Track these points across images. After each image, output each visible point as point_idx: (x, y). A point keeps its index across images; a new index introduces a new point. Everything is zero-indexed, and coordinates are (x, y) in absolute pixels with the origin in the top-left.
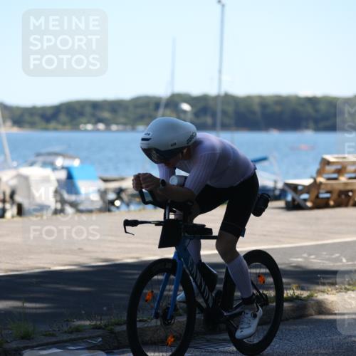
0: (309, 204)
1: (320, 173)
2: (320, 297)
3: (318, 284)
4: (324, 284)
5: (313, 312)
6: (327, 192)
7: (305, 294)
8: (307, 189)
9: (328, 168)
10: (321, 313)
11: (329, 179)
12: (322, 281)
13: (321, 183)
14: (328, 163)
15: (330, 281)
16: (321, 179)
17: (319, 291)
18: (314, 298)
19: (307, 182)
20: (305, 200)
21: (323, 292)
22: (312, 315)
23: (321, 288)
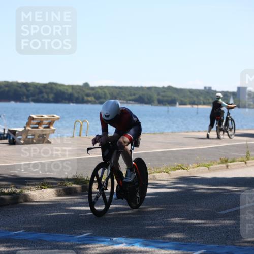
0: (22, 142)
1: (28, 124)
2: (27, 192)
3: (25, 185)
4: (29, 185)
5: (22, 201)
6: (32, 135)
7: (18, 191)
8: (21, 133)
9: (32, 122)
10: (26, 201)
11: (33, 128)
12: (28, 183)
13: (29, 130)
14: (33, 119)
15: (33, 184)
16: (28, 128)
17: (26, 189)
18: (23, 193)
19: (21, 129)
20: (20, 139)
21: (28, 189)
22: (21, 202)
23: (28, 187)
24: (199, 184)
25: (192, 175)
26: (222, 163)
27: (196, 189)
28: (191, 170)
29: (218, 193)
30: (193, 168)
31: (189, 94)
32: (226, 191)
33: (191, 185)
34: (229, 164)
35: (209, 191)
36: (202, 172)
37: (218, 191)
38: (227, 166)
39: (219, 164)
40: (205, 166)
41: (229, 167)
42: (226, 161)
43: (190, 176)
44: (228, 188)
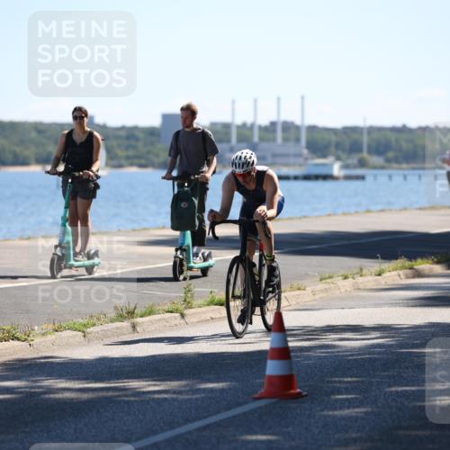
24: (60, 376)
25: (40, 355)
26: (121, 318)
27: (50, 390)
28: (37, 340)
29: (109, 400)
30: (43, 334)
31: (34, 135)
32: (129, 393)
33: (36, 381)
34: (139, 320)
35: (85, 396)
36: (68, 345)
37: (110, 394)
38: (134, 327)
39: (112, 321)
40: (76, 330)
41: (138, 329)
42: (131, 314)
43: (35, 356)
44: (135, 384)
